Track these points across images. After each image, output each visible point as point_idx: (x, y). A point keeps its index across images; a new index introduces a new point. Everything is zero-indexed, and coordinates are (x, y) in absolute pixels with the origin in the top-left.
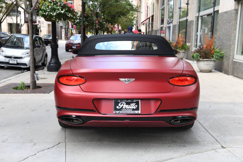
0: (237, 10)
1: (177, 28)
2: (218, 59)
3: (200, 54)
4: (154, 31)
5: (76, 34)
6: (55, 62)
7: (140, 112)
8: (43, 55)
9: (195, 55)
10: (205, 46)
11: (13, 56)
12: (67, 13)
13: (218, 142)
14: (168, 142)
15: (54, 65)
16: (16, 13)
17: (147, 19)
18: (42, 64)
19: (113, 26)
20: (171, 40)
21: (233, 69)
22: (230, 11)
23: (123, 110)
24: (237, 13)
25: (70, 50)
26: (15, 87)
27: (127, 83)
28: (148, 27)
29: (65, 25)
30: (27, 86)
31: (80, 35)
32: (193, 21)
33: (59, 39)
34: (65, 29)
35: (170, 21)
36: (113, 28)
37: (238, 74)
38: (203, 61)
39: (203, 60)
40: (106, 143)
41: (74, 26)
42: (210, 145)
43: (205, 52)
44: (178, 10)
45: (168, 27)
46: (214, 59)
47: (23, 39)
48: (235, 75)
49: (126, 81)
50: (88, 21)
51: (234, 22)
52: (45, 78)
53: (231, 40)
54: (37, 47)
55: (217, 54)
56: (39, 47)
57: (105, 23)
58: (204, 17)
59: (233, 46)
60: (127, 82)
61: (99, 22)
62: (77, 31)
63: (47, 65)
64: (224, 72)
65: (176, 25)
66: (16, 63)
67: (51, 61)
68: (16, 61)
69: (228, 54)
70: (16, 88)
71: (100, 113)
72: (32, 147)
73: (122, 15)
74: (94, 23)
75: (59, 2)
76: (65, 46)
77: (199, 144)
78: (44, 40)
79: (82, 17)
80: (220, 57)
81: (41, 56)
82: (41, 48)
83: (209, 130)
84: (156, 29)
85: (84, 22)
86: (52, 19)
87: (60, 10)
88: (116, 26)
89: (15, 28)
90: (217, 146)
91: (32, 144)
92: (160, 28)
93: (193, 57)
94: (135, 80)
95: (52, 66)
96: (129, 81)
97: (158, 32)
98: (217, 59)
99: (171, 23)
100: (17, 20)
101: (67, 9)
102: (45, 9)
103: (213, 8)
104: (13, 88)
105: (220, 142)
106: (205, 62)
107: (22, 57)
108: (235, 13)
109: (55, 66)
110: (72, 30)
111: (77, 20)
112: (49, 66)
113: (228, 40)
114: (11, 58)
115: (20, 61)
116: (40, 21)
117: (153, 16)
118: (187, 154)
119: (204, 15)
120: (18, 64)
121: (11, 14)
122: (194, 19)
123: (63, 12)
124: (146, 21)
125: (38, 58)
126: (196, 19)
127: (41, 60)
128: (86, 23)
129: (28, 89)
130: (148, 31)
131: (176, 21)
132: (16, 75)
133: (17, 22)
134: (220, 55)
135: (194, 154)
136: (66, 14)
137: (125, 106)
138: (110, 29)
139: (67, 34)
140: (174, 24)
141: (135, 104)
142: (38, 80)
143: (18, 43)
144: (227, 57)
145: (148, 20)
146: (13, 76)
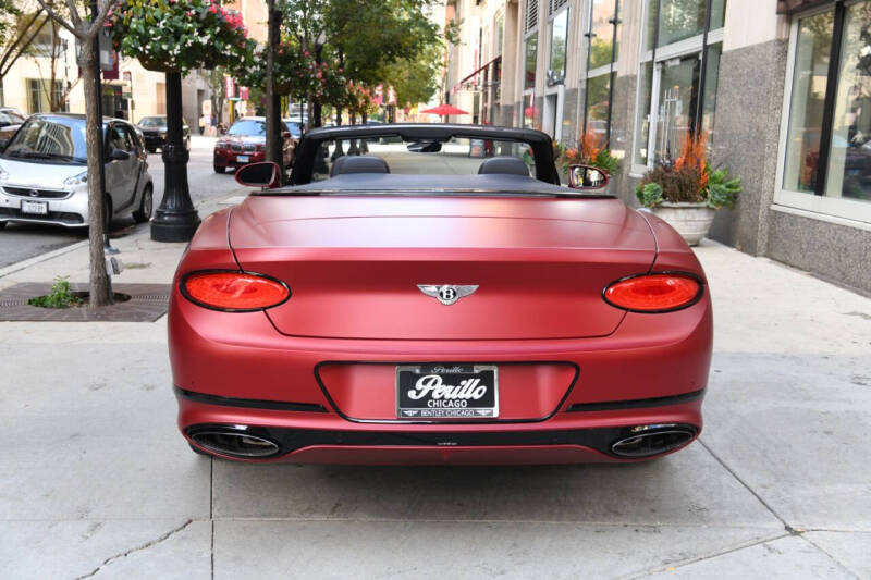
0: (783, 43)
1: (579, 101)
2: (724, 204)
3: (665, 186)
4: (501, 108)
5: (248, 115)
6: (177, 209)
7: (496, 412)
8: (137, 184)
9: (648, 189)
10: (679, 160)
11: (35, 189)
12: (219, 44)
13: (769, 509)
14: (590, 511)
15: (173, 218)
16: (50, 47)
17: (478, 72)
18: (134, 213)
19: (368, 91)
20: (558, 137)
21: (772, 235)
22: (760, 45)
23: (431, 404)
24: (786, 53)
25: (228, 169)
26: (36, 296)
27: (448, 302)
28: (481, 95)
29: (212, 85)
30: (81, 293)
31: (263, 119)
32: (634, 78)
33: (193, 132)
34: (213, 98)
35: (555, 78)
36: (371, 98)
37: (788, 254)
38: (674, 208)
39: (675, 205)
40: (364, 518)
41: (244, 89)
42: (745, 524)
43: (679, 180)
44: (581, 41)
45: (548, 96)
46: (708, 203)
47: (68, 129)
48: (776, 256)
49: (445, 295)
50: (289, 72)
51: (773, 83)
52: (142, 266)
53: (764, 141)
54: (117, 158)
55: (717, 186)
56: (125, 157)
57: (343, 79)
58: (670, 64)
59: (770, 162)
60: (448, 296)
61: (324, 76)
62: (252, 105)
63: (151, 219)
64: (740, 247)
65: (576, 90)
66: (44, 211)
67: (163, 205)
68: (44, 206)
69: (752, 188)
70: (40, 302)
71: (345, 417)
72: (87, 538)
73: (401, 55)
74: (309, 80)
75: (193, 4)
76: (212, 154)
77: (703, 520)
78: (145, 133)
79: (269, 60)
80: (729, 198)
81: (130, 187)
82: (131, 160)
83: (731, 463)
84: (509, 103)
85: (276, 75)
86: (167, 63)
87: (196, 33)
88: (378, 90)
89: (47, 94)
90: (767, 525)
91: (85, 526)
92: (522, 100)
93: (640, 195)
94: (478, 289)
95: (167, 223)
96: (455, 294)
97: (515, 112)
98: (718, 202)
99: (561, 82)
100: (53, 67)
101: (218, 29)
102: (142, 31)
103: (702, 36)
104: (30, 302)
105: (777, 511)
106: (680, 212)
107: (67, 193)
108: (778, 54)
109: (180, 222)
110: (236, 102)
111: (251, 67)
112: (160, 223)
113: (753, 142)
114: (29, 195)
115: (57, 205)
116: (130, 73)
117: (497, 62)
118: (666, 563)
119: (672, 59)
120: (51, 215)
121: (34, 47)
122: (639, 72)
123: (204, 40)
124: (478, 75)
125: (120, 195)
126: (644, 72)
127: (132, 202)
128: (282, 77)
129: (82, 303)
130: (481, 108)
131: (575, 77)
132: (42, 254)
133: (54, 74)
134: (728, 190)
135: (692, 562)
136: (213, 46)
137: (441, 390)
138: (361, 102)
139: (220, 114)
140: (568, 87)
141: (478, 381)
142: (116, 271)
143: (52, 142)
144: (750, 195)
145: (483, 72)
146: (32, 257)
